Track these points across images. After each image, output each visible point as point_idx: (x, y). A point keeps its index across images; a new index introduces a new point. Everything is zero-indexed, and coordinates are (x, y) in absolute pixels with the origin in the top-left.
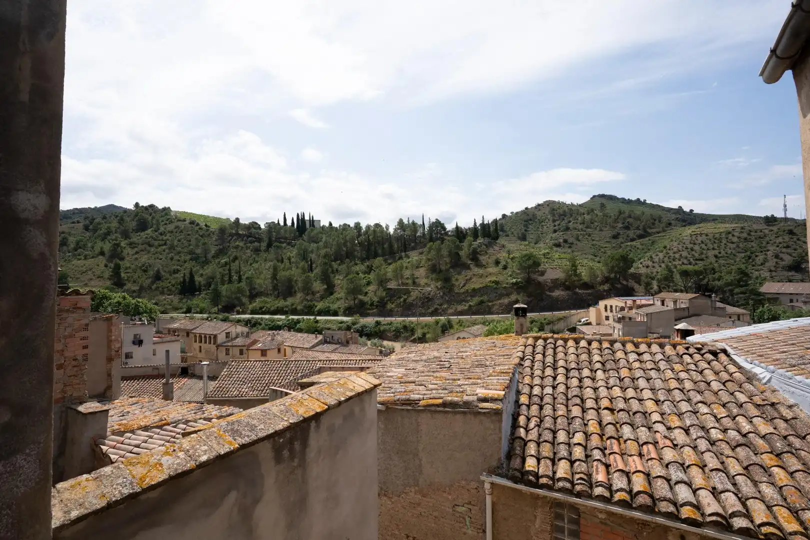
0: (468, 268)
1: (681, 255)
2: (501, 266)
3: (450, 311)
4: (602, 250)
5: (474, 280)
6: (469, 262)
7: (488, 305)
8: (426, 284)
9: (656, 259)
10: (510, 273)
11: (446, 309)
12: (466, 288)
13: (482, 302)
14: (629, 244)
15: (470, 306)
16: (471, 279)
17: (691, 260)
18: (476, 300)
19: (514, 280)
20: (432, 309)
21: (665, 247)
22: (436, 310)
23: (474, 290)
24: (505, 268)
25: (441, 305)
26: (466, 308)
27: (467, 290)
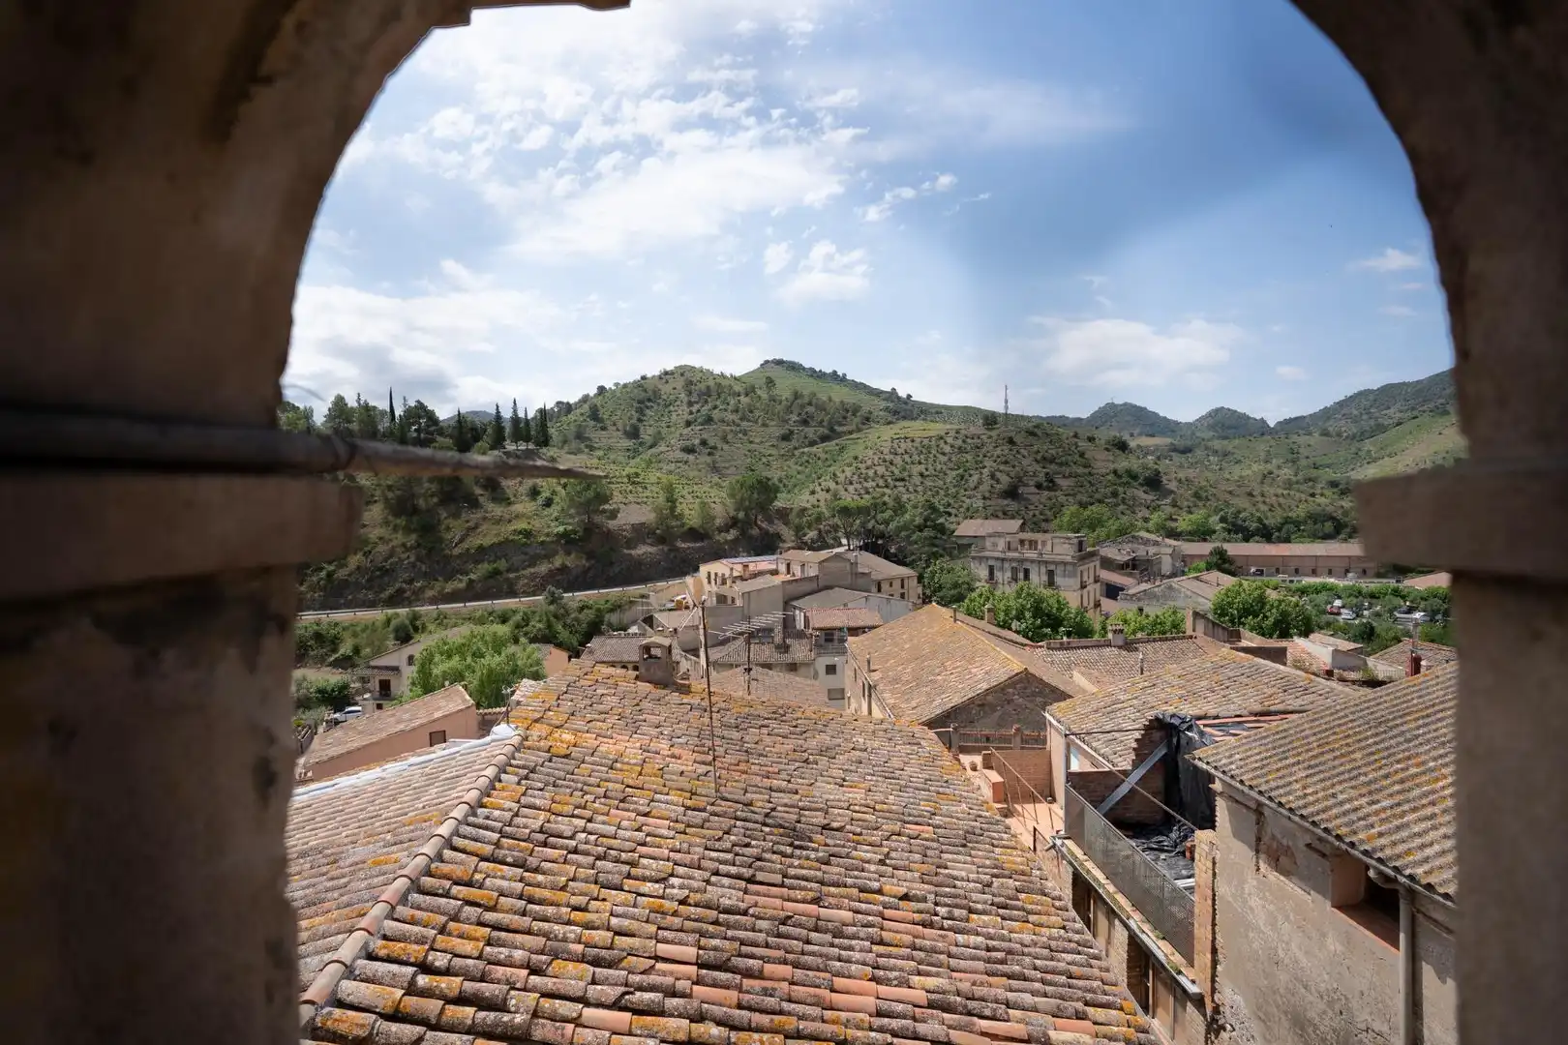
0: (474, 504)
1: (875, 473)
2: (540, 500)
3: (430, 593)
4: (764, 460)
5: (484, 527)
6: (478, 491)
7: (508, 579)
8: (381, 538)
9: (841, 477)
10: (556, 514)
11: (422, 589)
12: (465, 545)
13: (496, 573)
14: (806, 450)
15: (471, 581)
16: (476, 527)
17: (889, 480)
18: (485, 568)
19: (561, 529)
20: (390, 591)
21: (856, 458)
22: (401, 591)
23: (481, 549)
24: (548, 503)
25: (410, 582)
26: (462, 585)
27: (468, 549)
